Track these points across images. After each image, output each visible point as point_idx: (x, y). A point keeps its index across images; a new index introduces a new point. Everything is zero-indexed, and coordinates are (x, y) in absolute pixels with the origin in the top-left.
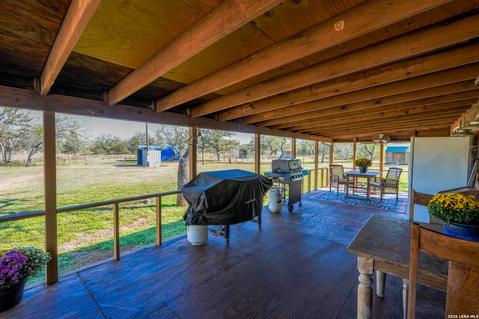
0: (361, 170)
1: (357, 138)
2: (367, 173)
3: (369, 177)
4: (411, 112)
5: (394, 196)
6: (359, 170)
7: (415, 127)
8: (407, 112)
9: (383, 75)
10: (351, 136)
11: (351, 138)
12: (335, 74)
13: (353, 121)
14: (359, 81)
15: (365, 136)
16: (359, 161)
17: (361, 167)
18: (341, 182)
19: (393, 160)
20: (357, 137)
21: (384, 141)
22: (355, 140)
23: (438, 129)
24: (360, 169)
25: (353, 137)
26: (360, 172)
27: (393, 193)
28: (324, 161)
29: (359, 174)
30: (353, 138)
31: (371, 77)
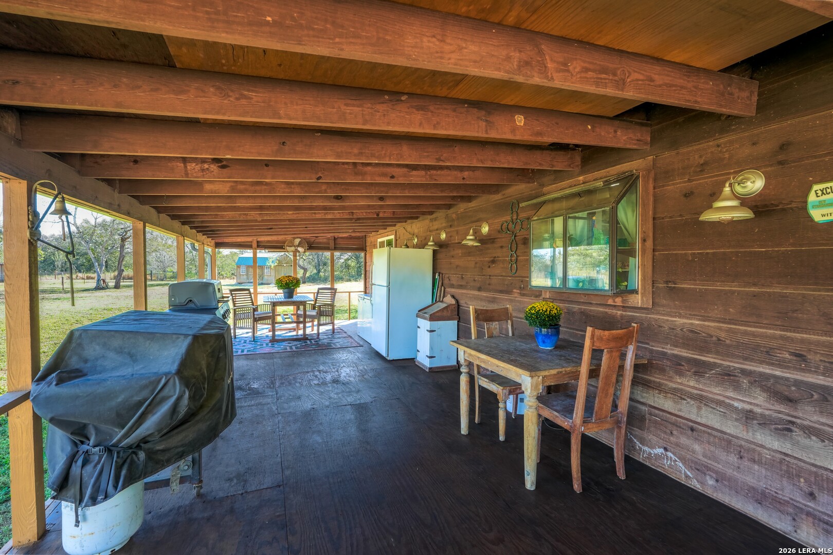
0: (287, 295)
1: (258, 242)
2: (296, 298)
3: (298, 304)
4: (381, 215)
5: (330, 327)
6: (283, 295)
7: (349, 232)
8: (378, 215)
9: (443, 172)
10: (249, 239)
11: (247, 242)
12: (442, 161)
13: (314, 216)
14: (419, 172)
15: (270, 239)
16: (284, 280)
17: (286, 290)
18: (258, 317)
19: (248, 279)
20: (258, 240)
21: (300, 249)
22: (255, 245)
23: (355, 237)
24: (284, 293)
25: (251, 240)
26: (285, 298)
27: (327, 324)
28: (121, 284)
29: (283, 300)
30: (252, 242)
31: (432, 172)
